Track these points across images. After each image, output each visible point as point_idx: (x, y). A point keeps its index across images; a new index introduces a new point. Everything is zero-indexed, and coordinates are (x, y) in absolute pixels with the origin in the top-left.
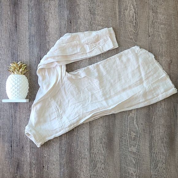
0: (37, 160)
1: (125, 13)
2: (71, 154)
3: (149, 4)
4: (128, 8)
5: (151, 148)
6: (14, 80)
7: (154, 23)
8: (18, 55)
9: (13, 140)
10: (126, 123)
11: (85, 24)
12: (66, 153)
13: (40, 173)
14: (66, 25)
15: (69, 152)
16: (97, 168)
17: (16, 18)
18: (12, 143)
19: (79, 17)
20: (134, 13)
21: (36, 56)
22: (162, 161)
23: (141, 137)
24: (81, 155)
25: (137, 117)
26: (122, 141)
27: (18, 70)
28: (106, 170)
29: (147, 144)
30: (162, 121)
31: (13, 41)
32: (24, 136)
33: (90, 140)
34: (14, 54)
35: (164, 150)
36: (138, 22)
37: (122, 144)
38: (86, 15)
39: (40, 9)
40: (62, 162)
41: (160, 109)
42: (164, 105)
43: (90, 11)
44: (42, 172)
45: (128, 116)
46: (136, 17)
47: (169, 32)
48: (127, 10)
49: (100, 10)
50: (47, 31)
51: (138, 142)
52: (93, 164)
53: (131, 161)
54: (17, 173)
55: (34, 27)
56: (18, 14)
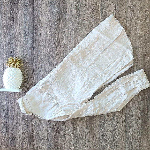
0: (28, 135)
1: (106, 11)
2: (57, 131)
3: (127, 3)
4: (109, 6)
5: (126, 127)
6: (10, 73)
7: (132, 19)
8: (15, 45)
9: (8, 117)
11: (72, 19)
12: (53, 130)
14: (56, 20)
15: (55, 129)
16: (79, 144)
17: (13, 13)
19: (67, 14)
20: (114, 10)
21: (30, 46)
22: (136, 139)
23: (118, 118)
24: (65, 132)
26: (101, 121)
28: (87, 146)
29: (123, 124)
30: (137, 105)
31: (10, 32)
32: (17, 114)
34: (11, 44)
35: (138, 130)
37: (102, 124)
38: (72, 12)
39: (33, 6)
40: (50, 137)
43: (77, 8)
44: (32, 145)
46: (116, 14)
47: (145, 28)
48: (108, 8)
49: (85, 8)
50: (39, 25)
51: (115, 122)
52: (76, 139)
53: (109, 139)
54: (11, 145)
55: (28, 21)
56: (15, 10)
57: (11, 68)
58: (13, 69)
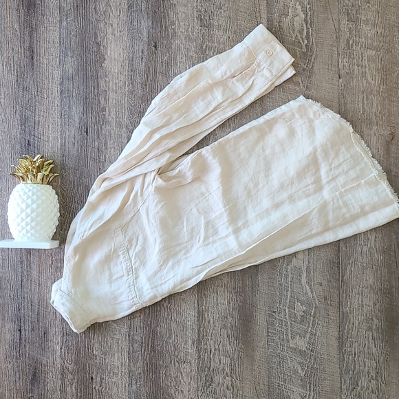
0: (77, 363)
1: (281, 24)
2: (154, 351)
3: (339, 2)
4: (290, 10)
5: (342, 341)
6: (25, 198)
7: (352, 45)
8: (37, 122)
9: (24, 315)
10: (283, 282)
11: (188, 50)
12: (143, 350)
13: (85, 393)
14: (146, 53)
15: (150, 345)
16: (214, 385)
17: (31, 38)
18: (22, 323)
19: (175, 35)
20: (303, 22)
21: (77, 125)
22: (368, 373)
23: (318, 315)
24: (176, 353)
25: (308, 267)
26: (273, 324)
27: (34, 175)
28: (235, 391)
29: (334, 332)
30: (370, 278)
31: (24, 89)
32: (47, 307)
33: (198, 321)
34: (27, 119)
35: (374, 348)
36: (313, 44)
37: (274, 332)
38: (190, 29)
39: (85, 18)
40: (134, 369)
41: (365, 249)
42: (375, 241)
43: (201, 20)
44: (89, 391)
45: (288, 265)
46: (308, 33)
47: (388, 67)
48: (286, 15)
49: (225, 17)
50: (101, 67)
51: (311, 326)
52: (206, 375)
53: (295, 372)
54: (32, 391)
55: (72, 57)
56: (36, 29)
57: (28, 186)
58: (34, 188)
